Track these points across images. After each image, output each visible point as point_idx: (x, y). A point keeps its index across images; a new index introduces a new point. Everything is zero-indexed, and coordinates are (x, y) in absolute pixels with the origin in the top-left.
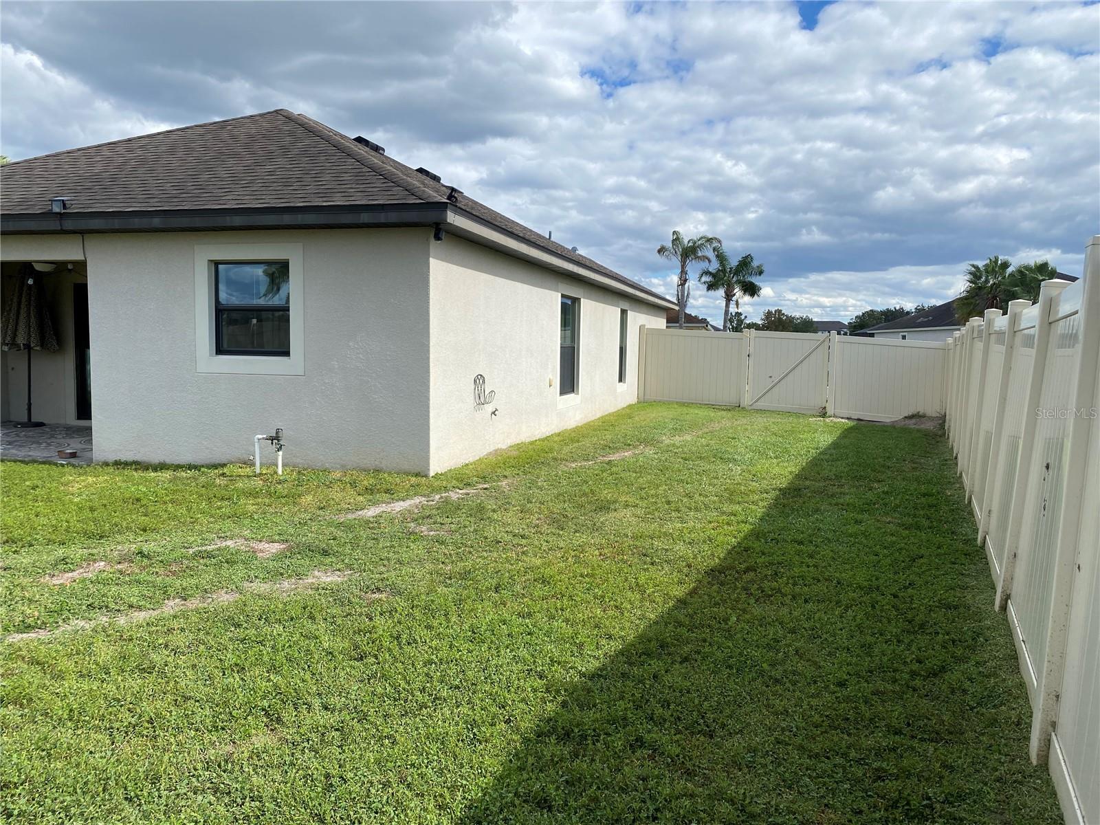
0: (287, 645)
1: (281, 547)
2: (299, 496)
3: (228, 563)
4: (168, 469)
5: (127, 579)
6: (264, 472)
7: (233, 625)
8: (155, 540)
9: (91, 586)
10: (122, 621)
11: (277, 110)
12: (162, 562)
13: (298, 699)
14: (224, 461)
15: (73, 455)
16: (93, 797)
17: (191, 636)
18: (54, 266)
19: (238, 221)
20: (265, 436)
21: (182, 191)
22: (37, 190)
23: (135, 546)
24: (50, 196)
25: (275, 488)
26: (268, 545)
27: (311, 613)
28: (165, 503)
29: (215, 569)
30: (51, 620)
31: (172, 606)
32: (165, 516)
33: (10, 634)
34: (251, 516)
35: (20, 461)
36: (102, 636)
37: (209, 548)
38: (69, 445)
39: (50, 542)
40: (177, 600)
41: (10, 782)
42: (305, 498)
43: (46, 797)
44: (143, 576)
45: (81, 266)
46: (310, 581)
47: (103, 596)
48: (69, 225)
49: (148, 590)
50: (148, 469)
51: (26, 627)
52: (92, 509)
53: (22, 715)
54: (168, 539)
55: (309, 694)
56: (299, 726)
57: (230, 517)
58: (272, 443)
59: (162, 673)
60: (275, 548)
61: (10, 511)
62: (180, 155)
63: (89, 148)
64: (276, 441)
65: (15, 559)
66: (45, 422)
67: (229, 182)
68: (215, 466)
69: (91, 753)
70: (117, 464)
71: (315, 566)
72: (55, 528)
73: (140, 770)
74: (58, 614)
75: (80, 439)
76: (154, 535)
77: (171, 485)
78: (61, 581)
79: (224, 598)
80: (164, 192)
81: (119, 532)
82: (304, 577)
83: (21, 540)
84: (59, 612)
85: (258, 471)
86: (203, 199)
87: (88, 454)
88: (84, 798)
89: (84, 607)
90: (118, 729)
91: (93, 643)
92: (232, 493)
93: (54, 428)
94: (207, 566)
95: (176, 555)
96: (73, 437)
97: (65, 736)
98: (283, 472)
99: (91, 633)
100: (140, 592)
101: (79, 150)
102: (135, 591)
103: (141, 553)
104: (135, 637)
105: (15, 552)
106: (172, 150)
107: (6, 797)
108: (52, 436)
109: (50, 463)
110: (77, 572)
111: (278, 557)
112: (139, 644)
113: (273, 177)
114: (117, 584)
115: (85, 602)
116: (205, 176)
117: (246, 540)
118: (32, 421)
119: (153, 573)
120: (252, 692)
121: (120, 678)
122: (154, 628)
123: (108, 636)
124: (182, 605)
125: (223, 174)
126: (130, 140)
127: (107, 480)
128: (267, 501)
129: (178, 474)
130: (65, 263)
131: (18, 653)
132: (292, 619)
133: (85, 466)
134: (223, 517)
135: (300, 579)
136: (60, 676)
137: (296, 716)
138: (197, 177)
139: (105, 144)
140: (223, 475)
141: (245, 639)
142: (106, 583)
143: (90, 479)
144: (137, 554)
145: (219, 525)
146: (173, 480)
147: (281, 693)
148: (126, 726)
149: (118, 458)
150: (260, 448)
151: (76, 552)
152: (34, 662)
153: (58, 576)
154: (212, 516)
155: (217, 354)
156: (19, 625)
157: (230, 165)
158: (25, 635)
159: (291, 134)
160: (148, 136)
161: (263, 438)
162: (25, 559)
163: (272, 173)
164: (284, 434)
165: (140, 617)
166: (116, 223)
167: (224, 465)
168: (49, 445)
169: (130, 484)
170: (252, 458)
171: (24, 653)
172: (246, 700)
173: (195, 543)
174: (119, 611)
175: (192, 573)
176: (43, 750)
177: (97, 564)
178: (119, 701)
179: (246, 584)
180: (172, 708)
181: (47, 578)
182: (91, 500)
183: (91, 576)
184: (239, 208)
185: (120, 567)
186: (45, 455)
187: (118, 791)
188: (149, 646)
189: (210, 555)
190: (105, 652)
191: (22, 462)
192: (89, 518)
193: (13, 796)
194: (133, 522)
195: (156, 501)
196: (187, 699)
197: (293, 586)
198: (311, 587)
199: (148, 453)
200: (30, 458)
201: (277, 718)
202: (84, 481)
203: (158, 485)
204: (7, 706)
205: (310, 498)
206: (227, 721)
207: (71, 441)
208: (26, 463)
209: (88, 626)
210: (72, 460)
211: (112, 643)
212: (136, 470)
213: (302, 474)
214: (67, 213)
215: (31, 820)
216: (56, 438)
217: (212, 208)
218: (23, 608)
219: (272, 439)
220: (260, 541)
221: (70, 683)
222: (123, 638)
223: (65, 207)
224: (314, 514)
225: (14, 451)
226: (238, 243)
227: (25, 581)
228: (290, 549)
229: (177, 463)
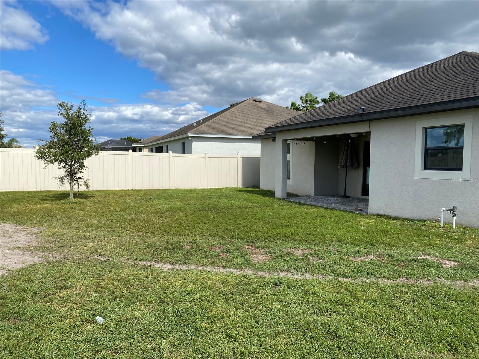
0: (460, 314)
1: (456, 264)
2: (465, 240)
3: (428, 266)
4: (399, 220)
5: (383, 264)
6: (445, 226)
7: (431, 296)
8: (394, 250)
9: (368, 265)
10: (381, 282)
11: (460, 53)
12: (397, 260)
13: (467, 343)
14: (425, 218)
15: (361, 210)
16: (370, 354)
17: (411, 297)
18: (358, 135)
19: (438, 108)
20: (447, 209)
21: (412, 98)
22: (353, 106)
23: (385, 251)
24: (358, 108)
25: (451, 235)
26: (448, 262)
27: (473, 301)
28: (398, 234)
29: (421, 268)
30: (354, 275)
31: (401, 281)
32: (398, 240)
33: (339, 277)
34: (439, 246)
35: (342, 210)
36: (372, 287)
37: (419, 258)
38: (359, 206)
39: (353, 244)
40: (404, 279)
41: (340, 335)
42: (468, 242)
43: (353, 347)
44: (389, 265)
45: (368, 134)
46: (472, 284)
47: (373, 270)
48: (365, 118)
49: (391, 271)
50: (390, 219)
51: (345, 276)
52: (368, 233)
53: (344, 310)
54: (399, 250)
55: (473, 342)
56: (467, 357)
57: (428, 245)
58: (451, 213)
59: (398, 309)
60: (452, 264)
61: (339, 230)
62: (411, 82)
63: (373, 86)
64: (453, 212)
65: (340, 248)
66: (350, 196)
67: (435, 91)
68: (421, 221)
69: (369, 334)
70: (378, 215)
71: (475, 277)
72: (355, 239)
73: (390, 350)
74: (356, 274)
75: (363, 204)
76: (393, 248)
77: (401, 227)
78: (357, 260)
79: (426, 283)
80: (404, 99)
81: (379, 244)
82: (468, 282)
83: (343, 241)
84: (356, 273)
85: (442, 225)
86: (422, 100)
87: (366, 210)
88: (367, 353)
89: (366, 273)
90: (380, 328)
91: (369, 289)
92: (429, 234)
93: (354, 198)
94: (418, 266)
95: (403, 258)
96: (360, 203)
97: (359, 323)
98: (455, 227)
99: (369, 284)
100: (388, 271)
101: (369, 87)
102: (386, 270)
103: (388, 254)
104: (386, 290)
105: (340, 246)
106: (408, 81)
107: (338, 341)
108: (353, 202)
109: (352, 212)
110: (363, 258)
111: (453, 268)
112: (388, 294)
113: (458, 85)
114: (378, 266)
115: (366, 271)
116: (423, 90)
117: (437, 257)
118: (346, 195)
119: (393, 264)
120: (442, 332)
121: (381, 307)
122: (394, 289)
123: (375, 287)
124: (406, 281)
125: (432, 87)
126: (390, 80)
127: (374, 221)
128: (447, 240)
129: (404, 223)
130: (362, 133)
131: (342, 285)
132: (462, 301)
133: (365, 215)
134: (425, 245)
135: (466, 282)
136: (357, 299)
137: (465, 351)
138: (419, 91)
139: (380, 83)
140: (425, 225)
141: (438, 305)
142: (374, 264)
143: (368, 221)
144: (386, 255)
145: (423, 248)
146: (402, 225)
147: (457, 337)
148: (383, 328)
149: (378, 213)
150: (444, 215)
151: (363, 250)
152: (348, 290)
153: (356, 258)
154: (419, 243)
155: (424, 170)
156: (342, 274)
157: (435, 83)
158: (344, 279)
159: (468, 62)
160: (397, 77)
161: (446, 210)
162: (344, 249)
163: (457, 83)
164: (458, 209)
165: (388, 282)
166: (383, 115)
167: (425, 221)
168: (352, 205)
169: (383, 224)
170: (439, 219)
171: (345, 286)
172: (439, 334)
173: (412, 254)
174: (379, 277)
175: (411, 268)
176: (352, 327)
177: (370, 256)
178: (380, 316)
179: (437, 278)
180: (404, 327)
181: (352, 258)
182: (368, 229)
183: (368, 260)
184: (440, 102)
185: (379, 259)
186: (350, 209)
187: (381, 355)
188: (392, 296)
189: (418, 261)
190: (374, 294)
191: (343, 211)
192: (367, 236)
193: (341, 341)
194: (385, 241)
195: (394, 233)
196: (410, 325)
197: (462, 285)
198: (472, 287)
199: (390, 212)
200: (345, 210)
201: (455, 349)
202: (365, 221)
203: (395, 226)
204: (338, 305)
205: (470, 242)
206: (429, 341)
207: (359, 204)
208: (344, 211)
209: (368, 281)
210: (360, 212)
211: (377, 291)
212: (385, 219)
213: (466, 229)
214: (365, 113)
215: (347, 354)
216: (354, 202)
217: (426, 103)
218: (344, 268)
219: (451, 211)
220: (444, 259)
221: (361, 303)
222: (381, 289)
223: (364, 111)
224: (473, 250)
225: (340, 207)
226: (438, 118)
227: (344, 258)
228: (460, 266)
229: (403, 217)
